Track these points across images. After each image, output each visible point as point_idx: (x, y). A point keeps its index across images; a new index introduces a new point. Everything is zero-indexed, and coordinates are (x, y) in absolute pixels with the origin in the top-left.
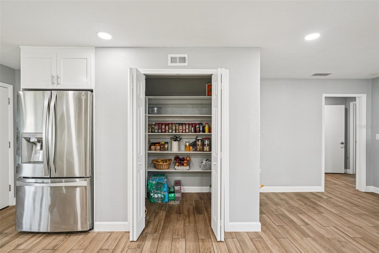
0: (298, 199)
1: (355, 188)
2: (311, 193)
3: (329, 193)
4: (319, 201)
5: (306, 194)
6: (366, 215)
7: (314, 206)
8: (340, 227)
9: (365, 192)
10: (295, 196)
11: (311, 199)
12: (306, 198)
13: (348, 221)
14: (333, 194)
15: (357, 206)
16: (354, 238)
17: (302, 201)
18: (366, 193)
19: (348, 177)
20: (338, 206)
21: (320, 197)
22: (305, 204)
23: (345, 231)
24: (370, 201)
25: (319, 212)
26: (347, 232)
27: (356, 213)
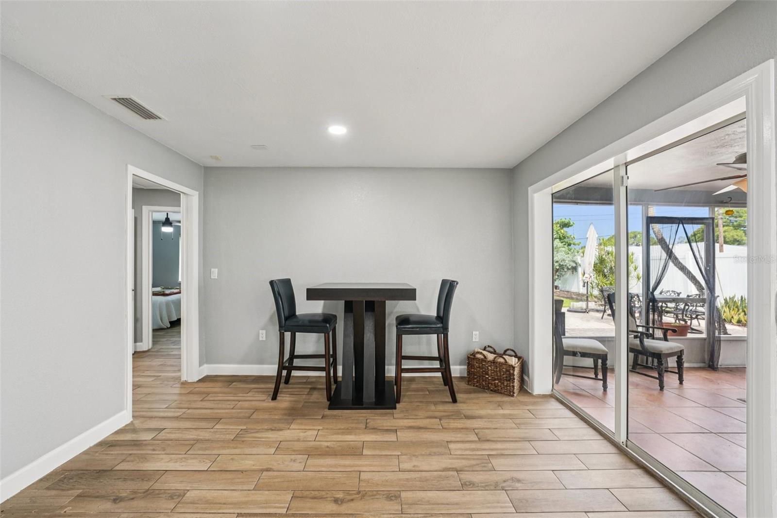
0: (78, 496)
1: (179, 378)
2: (101, 444)
3: (144, 417)
4: (144, 458)
5: (87, 457)
6: (246, 431)
7: (146, 486)
8: (246, 503)
9: (198, 380)
10: (53, 493)
11: (117, 468)
12: (101, 473)
13: (242, 472)
14: (156, 417)
15: (218, 420)
16: (290, 512)
17: (97, 497)
18: (200, 381)
19: (145, 359)
20: (193, 445)
21: (136, 444)
22: (117, 500)
23: (262, 508)
24: (221, 395)
25: (172, 497)
26: (270, 507)
27: (232, 440)
